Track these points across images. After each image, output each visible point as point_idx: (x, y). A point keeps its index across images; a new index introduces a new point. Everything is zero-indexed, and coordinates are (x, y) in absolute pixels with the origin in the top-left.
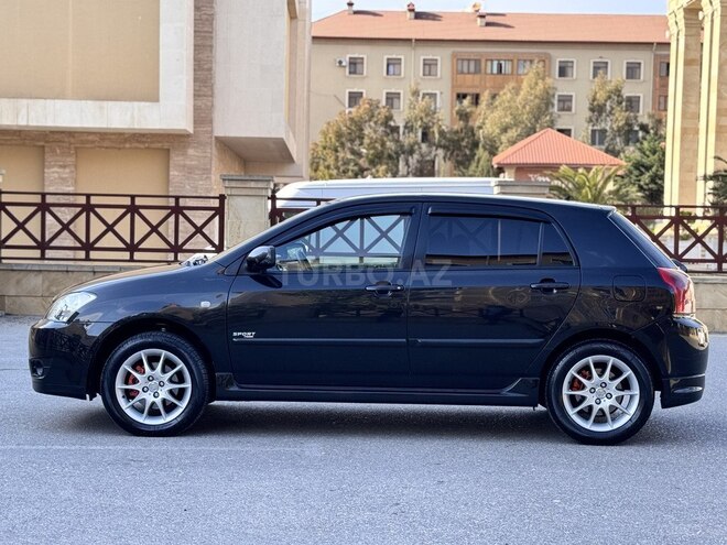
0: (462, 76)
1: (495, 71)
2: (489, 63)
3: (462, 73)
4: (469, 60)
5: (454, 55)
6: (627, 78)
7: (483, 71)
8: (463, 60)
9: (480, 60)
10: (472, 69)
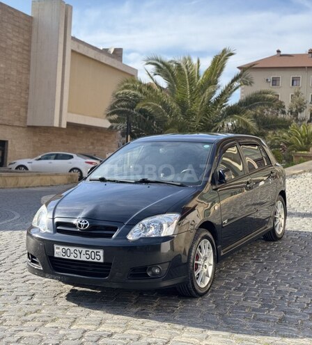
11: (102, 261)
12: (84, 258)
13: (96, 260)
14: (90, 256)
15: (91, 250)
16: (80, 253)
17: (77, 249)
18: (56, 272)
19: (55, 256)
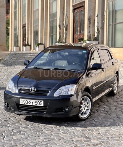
11: (43, 105)
15: (37, 101)
16: (33, 102)
17: (31, 100)
18: (20, 111)
19: (20, 103)
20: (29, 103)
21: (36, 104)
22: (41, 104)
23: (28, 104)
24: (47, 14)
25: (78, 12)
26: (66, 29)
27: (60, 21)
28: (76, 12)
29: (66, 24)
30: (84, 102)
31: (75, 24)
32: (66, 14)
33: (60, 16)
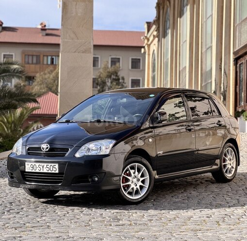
0: (28, 65)
1: (49, 62)
2: (45, 58)
3: (28, 63)
4: (33, 56)
5: (23, 52)
6: (132, 68)
7: (41, 63)
8: (29, 55)
9: (39, 56)
10: (35, 61)
11: (57, 172)
12: (45, 171)
13: (53, 172)
14: (50, 169)
15: (50, 164)
16: (43, 167)
17: (41, 164)
18: (28, 183)
19: (26, 171)
20: (39, 168)
21: (48, 169)
22: (55, 169)
23: (37, 171)
24: (198, 74)
25: (242, 63)
26: (223, 99)
27: (215, 83)
28: (240, 65)
29: (224, 88)
30: (134, 173)
31: (238, 87)
32: (224, 70)
33: (216, 75)
